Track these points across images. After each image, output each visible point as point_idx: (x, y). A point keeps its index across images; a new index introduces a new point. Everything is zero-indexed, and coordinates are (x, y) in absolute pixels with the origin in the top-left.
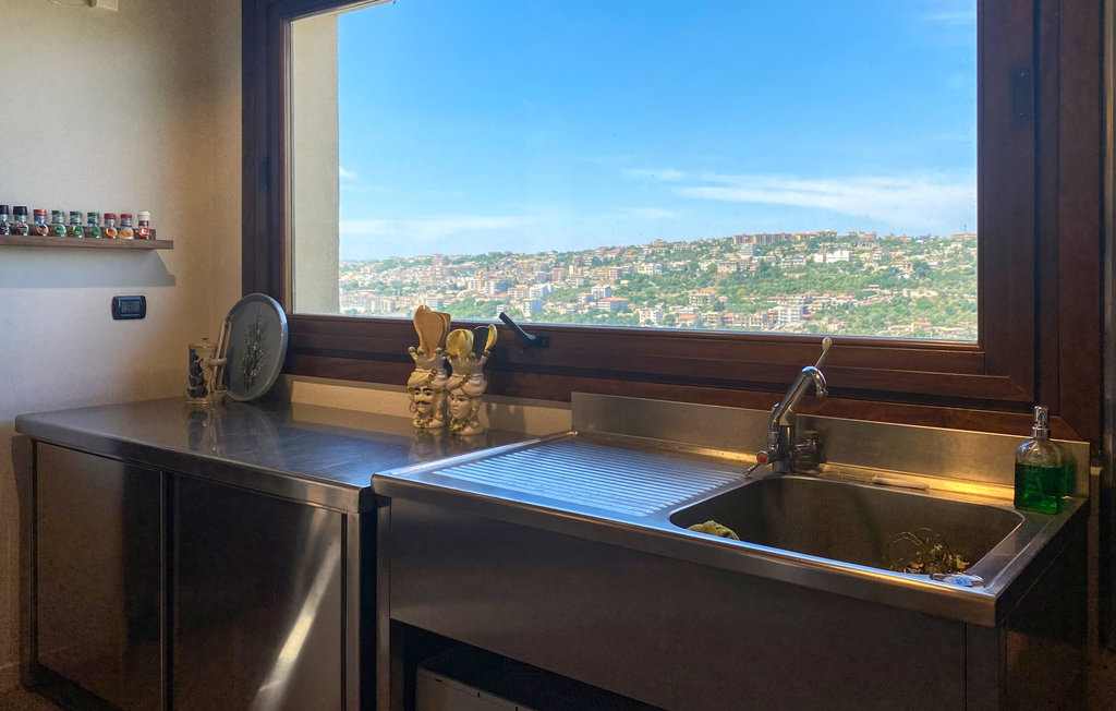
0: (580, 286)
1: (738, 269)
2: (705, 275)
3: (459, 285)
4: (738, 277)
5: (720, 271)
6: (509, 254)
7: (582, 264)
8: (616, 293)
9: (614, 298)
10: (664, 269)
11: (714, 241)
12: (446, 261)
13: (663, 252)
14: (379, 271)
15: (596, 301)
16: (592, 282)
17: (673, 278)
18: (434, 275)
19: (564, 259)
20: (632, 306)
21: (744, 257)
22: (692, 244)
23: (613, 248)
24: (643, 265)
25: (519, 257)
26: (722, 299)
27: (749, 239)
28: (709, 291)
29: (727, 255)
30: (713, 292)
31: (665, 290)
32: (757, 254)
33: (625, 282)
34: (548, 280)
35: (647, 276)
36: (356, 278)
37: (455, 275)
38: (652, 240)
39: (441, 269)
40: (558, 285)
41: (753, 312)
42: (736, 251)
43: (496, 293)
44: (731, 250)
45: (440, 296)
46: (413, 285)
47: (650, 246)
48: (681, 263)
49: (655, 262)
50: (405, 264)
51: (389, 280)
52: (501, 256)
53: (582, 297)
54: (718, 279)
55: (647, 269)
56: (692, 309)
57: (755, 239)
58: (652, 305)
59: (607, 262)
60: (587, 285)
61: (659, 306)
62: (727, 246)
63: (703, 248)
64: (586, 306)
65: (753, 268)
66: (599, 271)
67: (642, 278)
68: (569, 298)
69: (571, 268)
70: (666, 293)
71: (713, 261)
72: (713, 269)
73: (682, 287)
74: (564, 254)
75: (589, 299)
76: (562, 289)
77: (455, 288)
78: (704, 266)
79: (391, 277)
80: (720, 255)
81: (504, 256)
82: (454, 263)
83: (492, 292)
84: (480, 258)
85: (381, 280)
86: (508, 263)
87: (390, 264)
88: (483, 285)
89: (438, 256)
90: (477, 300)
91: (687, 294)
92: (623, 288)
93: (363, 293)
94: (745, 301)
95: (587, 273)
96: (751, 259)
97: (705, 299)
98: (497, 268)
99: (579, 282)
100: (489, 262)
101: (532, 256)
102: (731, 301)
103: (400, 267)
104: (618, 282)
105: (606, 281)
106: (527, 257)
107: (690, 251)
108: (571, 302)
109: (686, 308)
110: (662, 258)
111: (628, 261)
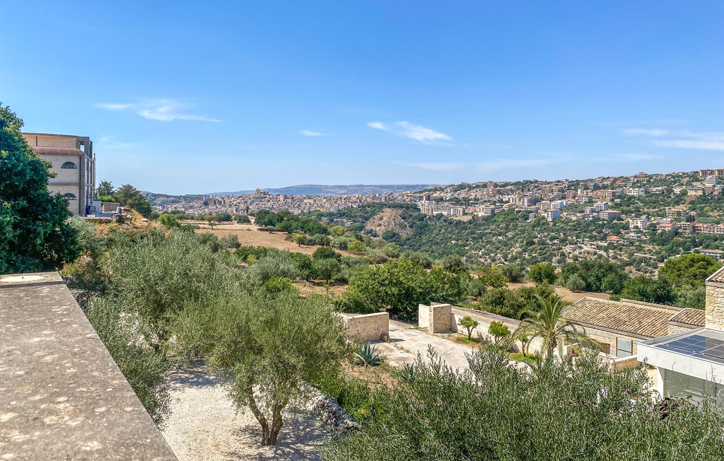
0: (586, 202)
1: (704, 193)
2: (678, 196)
3: (504, 200)
4: (704, 199)
5: (689, 194)
6: (536, 181)
7: (586, 188)
8: (611, 208)
9: (610, 211)
10: (646, 192)
11: (684, 174)
12: (496, 185)
13: (644, 181)
14: (455, 191)
15: (598, 212)
16: (594, 200)
17: (653, 198)
18: (488, 194)
19: (574, 185)
20: (623, 216)
21: (707, 185)
22: (667, 175)
23: (609, 178)
24: (631, 189)
25: (543, 183)
26: (693, 213)
27: (712, 172)
28: (681, 208)
29: (694, 184)
30: (685, 209)
31: (647, 206)
32: (719, 183)
33: (617, 201)
34: (563, 198)
35: (634, 197)
36: (442, 195)
37: (502, 194)
38: (637, 173)
39: (493, 190)
40: (570, 201)
41: (718, 223)
42: (702, 180)
43: (529, 206)
44: (697, 180)
45: (492, 206)
46: (475, 199)
47: (635, 177)
48: (659, 188)
49: (640, 187)
50: (470, 187)
51: (461, 197)
52: (531, 182)
53: (588, 210)
54: (688, 200)
55: (634, 192)
56: (669, 220)
57: (717, 172)
58: (638, 216)
59: (605, 187)
60: (590, 202)
61: (644, 217)
62: (694, 177)
63: (676, 178)
64: (591, 216)
65: (716, 193)
66: (599, 192)
67: (631, 198)
68: (578, 209)
69: (579, 190)
70: (649, 208)
71: (684, 187)
72: (684, 193)
73: (661, 205)
74: (574, 182)
75: (593, 211)
76: (573, 204)
77: (501, 201)
78: (677, 190)
79: (462, 194)
80: (689, 184)
81: (533, 182)
82: (500, 186)
83: (526, 205)
84: (517, 184)
85: (457, 196)
86: (536, 187)
87: (462, 187)
88: (520, 200)
89: (491, 182)
90: (516, 210)
91: (664, 209)
92: (616, 204)
93: (446, 204)
94: (710, 216)
95: (590, 194)
96: (714, 186)
97: (679, 213)
98: (529, 190)
99: (585, 199)
100: (523, 186)
101: (552, 182)
102: (700, 215)
103: (467, 189)
104: (612, 200)
105: (604, 198)
106: (549, 183)
107: (665, 181)
108: (580, 212)
109: (664, 219)
110: (644, 185)
111: (619, 186)
